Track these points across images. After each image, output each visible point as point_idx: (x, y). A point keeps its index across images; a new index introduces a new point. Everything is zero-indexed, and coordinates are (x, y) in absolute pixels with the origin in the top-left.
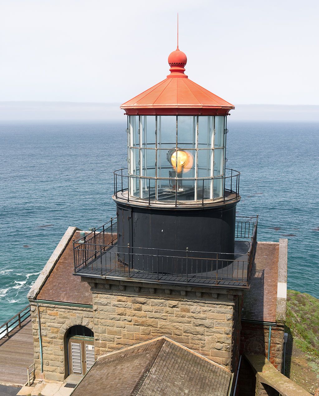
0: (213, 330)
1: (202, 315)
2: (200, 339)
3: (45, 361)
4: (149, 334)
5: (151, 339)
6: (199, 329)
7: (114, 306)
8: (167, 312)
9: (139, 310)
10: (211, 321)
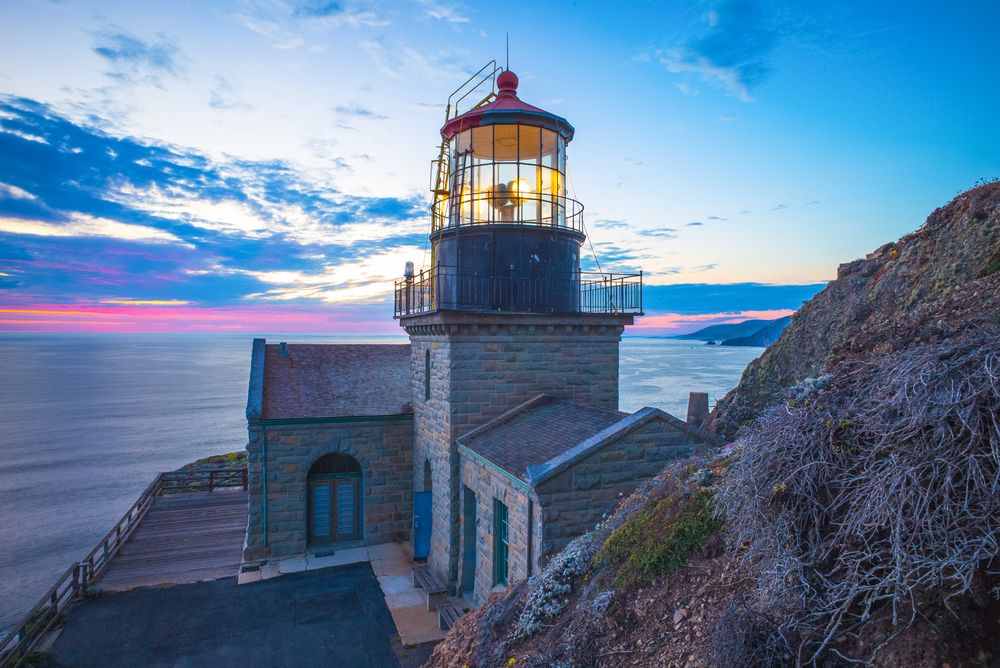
0: (599, 376)
1: (587, 358)
2: (585, 391)
3: (272, 525)
4: (525, 393)
5: (529, 399)
6: (584, 377)
7: (481, 358)
8: (547, 359)
9: (513, 360)
10: (596, 365)
